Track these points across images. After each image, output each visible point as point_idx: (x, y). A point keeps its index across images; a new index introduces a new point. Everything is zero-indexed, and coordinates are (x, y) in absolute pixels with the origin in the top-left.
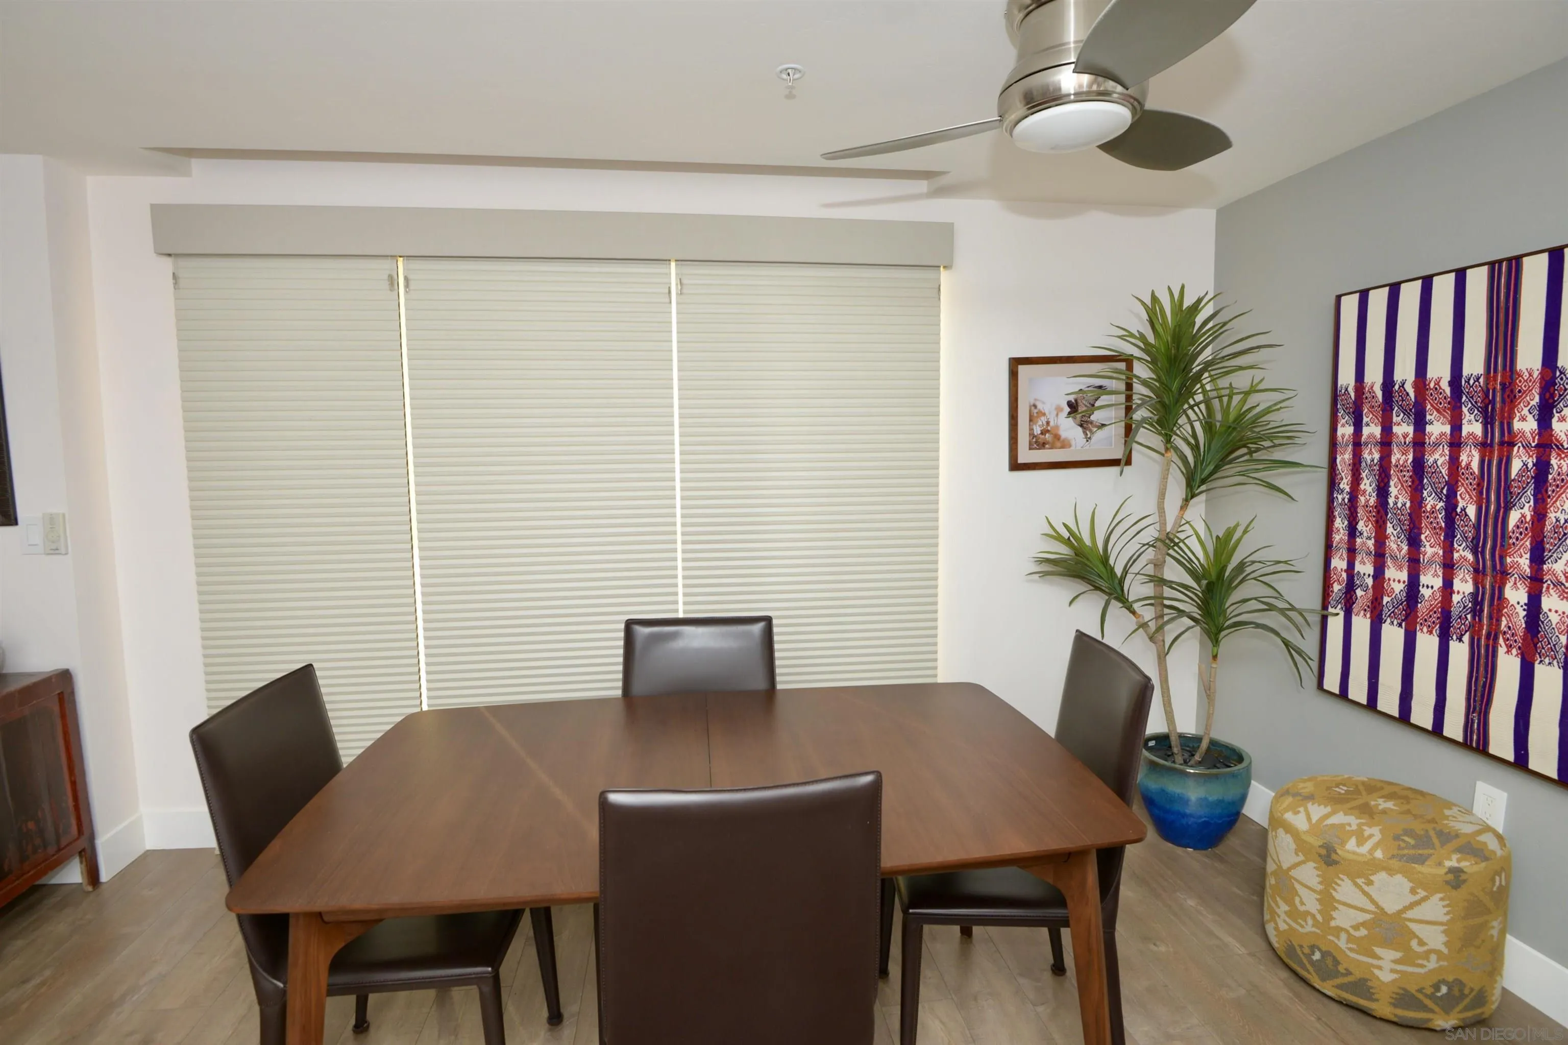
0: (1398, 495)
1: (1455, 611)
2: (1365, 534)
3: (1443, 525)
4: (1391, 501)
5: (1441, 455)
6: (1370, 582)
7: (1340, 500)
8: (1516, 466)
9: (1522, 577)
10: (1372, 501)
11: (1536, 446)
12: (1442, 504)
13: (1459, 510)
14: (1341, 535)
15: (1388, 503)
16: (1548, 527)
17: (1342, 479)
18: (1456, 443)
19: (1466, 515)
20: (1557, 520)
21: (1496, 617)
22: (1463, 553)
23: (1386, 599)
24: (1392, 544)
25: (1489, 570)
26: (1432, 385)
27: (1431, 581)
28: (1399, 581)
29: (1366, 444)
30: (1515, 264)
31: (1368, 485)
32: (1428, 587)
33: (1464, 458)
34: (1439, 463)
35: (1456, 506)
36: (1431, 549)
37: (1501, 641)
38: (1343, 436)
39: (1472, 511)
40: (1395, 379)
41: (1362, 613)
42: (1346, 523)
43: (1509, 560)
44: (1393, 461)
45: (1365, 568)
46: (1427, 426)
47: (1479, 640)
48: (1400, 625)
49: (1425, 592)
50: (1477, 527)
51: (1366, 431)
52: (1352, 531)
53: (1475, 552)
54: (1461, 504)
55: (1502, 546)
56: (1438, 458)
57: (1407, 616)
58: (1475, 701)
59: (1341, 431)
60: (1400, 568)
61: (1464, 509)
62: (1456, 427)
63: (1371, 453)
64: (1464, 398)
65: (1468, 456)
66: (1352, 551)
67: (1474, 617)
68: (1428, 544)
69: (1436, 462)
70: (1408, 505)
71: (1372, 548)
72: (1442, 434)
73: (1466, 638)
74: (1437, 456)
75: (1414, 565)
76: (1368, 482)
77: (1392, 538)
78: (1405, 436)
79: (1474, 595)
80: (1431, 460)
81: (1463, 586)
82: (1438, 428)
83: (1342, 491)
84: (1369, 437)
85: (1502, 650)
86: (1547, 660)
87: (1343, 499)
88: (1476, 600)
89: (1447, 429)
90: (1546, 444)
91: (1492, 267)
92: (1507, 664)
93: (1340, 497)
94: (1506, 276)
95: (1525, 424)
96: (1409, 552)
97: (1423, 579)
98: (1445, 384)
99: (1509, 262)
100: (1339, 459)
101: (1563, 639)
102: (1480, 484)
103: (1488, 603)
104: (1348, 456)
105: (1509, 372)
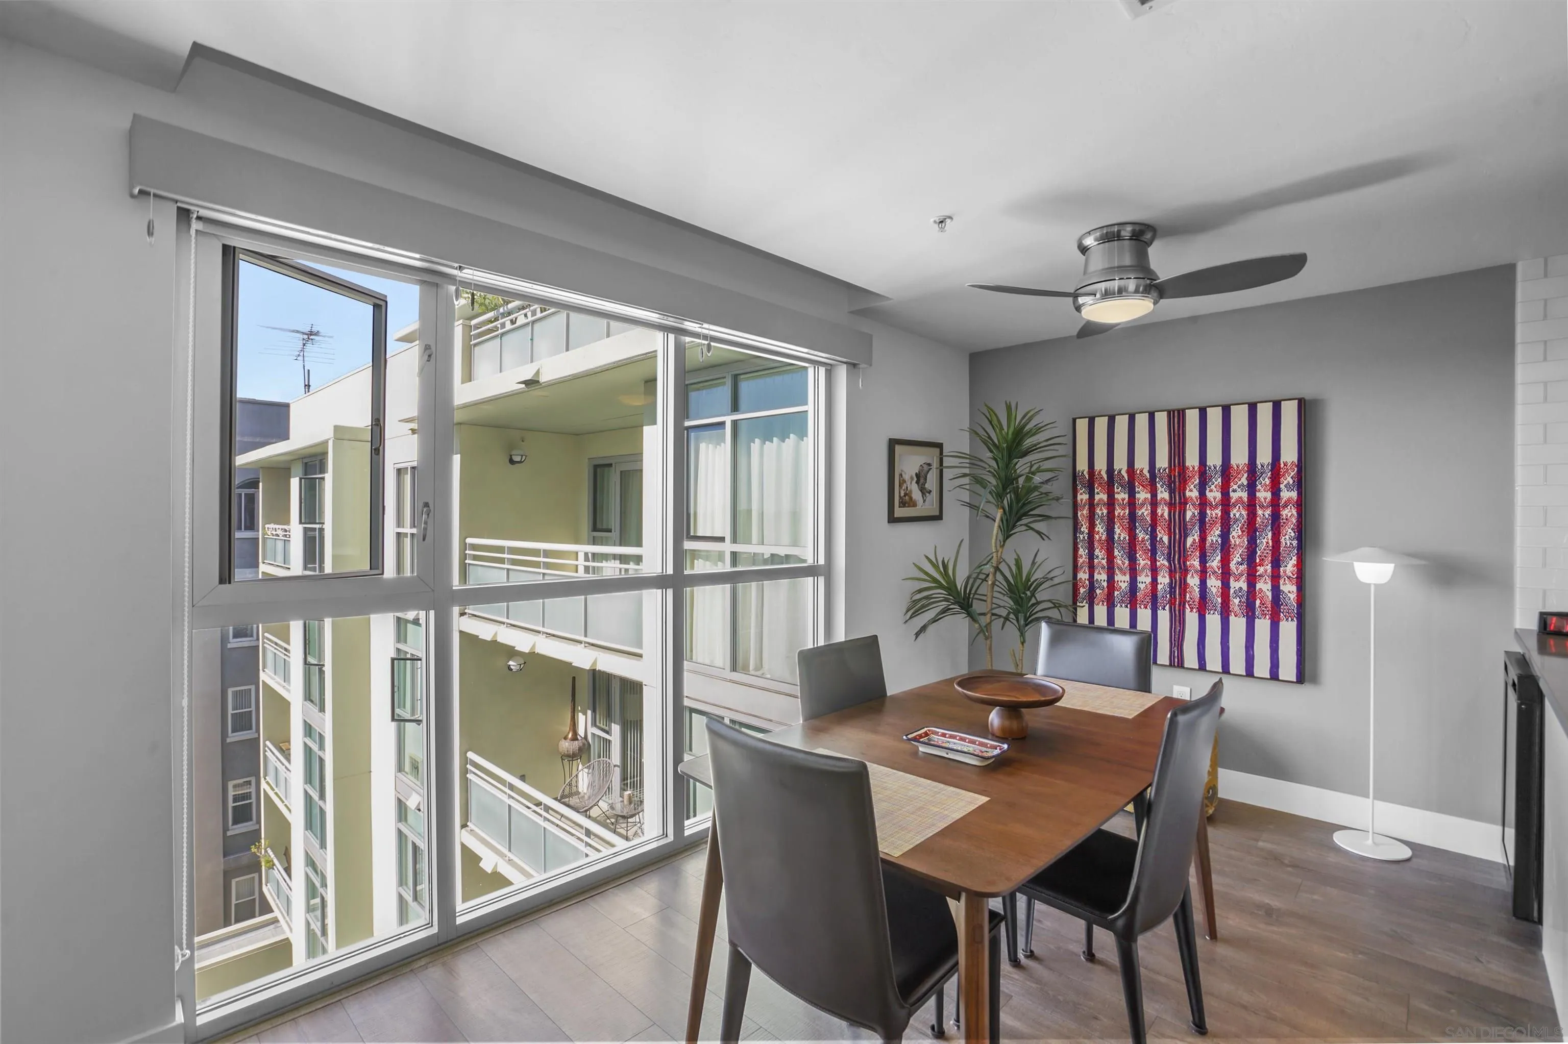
0: (1120, 533)
1: (1159, 594)
2: (1100, 557)
3: (1150, 548)
4: (1116, 537)
5: (1146, 510)
6: (1105, 584)
7: (1082, 538)
8: (1189, 515)
9: (1196, 572)
10: (1104, 537)
11: (1199, 504)
12: (1148, 536)
13: (1158, 539)
14: (1083, 559)
15: (1114, 538)
16: (1208, 545)
17: (1082, 525)
18: (1154, 503)
19: (1163, 541)
20: (1212, 541)
21: (1183, 594)
22: (1162, 562)
23: (1116, 593)
24: (1118, 561)
25: (1178, 570)
26: (1138, 472)
27: (1144, 580)
28: (1124, 582)
29: (1098, 505)
30: (1181, 413)
31: (1100, 528)
32: (1142, 583)
33: (1159, 511)
34: (1145, 514)
35: (1157, 537)
36: (1143, 561)
37: (1187, 606)
38: (1082, 500)
39: (1166, 539)
40: (1115, 468)
41: (1101, 603)
42: (1087, 551)
43: (1188, 563)
44: (1116, 514)
45: (1101, 577)
46: (1137, 494)
47: (1175, 608)
48: (1127, 607)
49: (1141, 586)
50: (1169, 548)
51: (1097, 497)
52: (1091, 556)
53: (1169, 561)
54: (1159, 536)
55: (1184, 556)
56: (1144, 512)
57: (1130, 601)
58: (1174, 640)
59: (1079, 497)
60: (1125, 574)
61: (1161, 538)
62: (1154, 495)
63: (1101, 509)
64: (1158, 479)
65: (1162, 510)
66: (1092, 568)
67: (1171, 596)
68: (1141, 559)
69: (1143, 514)
70: (1127, 538)
71: (1105, 564)
72: (1145, 499)
73: (1167, 607)
74: (1143, 510)
75: (1133, 572)
76: (1100, 527)
77: (1118, 557)
78: (1123, 500)
79: (1171, 584)
80: (1140, 513)
81: (1164, 580)
82: (1143, 495)
83: (1083, 533)
84: (1099, 500)
85: (1188, 610)
86: (1212, 612)
87: (1084, 537)
88: (1171, 586)
89: (1149, 496)
90: (1203, 503)
91: (1169, 412)
92: (1191, 618)
93: (1081, 537)
94: (1177, 417)
95: (1192, 493)
96: (1130, 565)
97: (1139, 579)
98: (1146, 472)
99: (1179, 411)
100: (1079, 514)
101: (1219, 600)
102: (1169, 525)
103: (1179, 587)
104: (1085, 512)
105: (1184, 467)
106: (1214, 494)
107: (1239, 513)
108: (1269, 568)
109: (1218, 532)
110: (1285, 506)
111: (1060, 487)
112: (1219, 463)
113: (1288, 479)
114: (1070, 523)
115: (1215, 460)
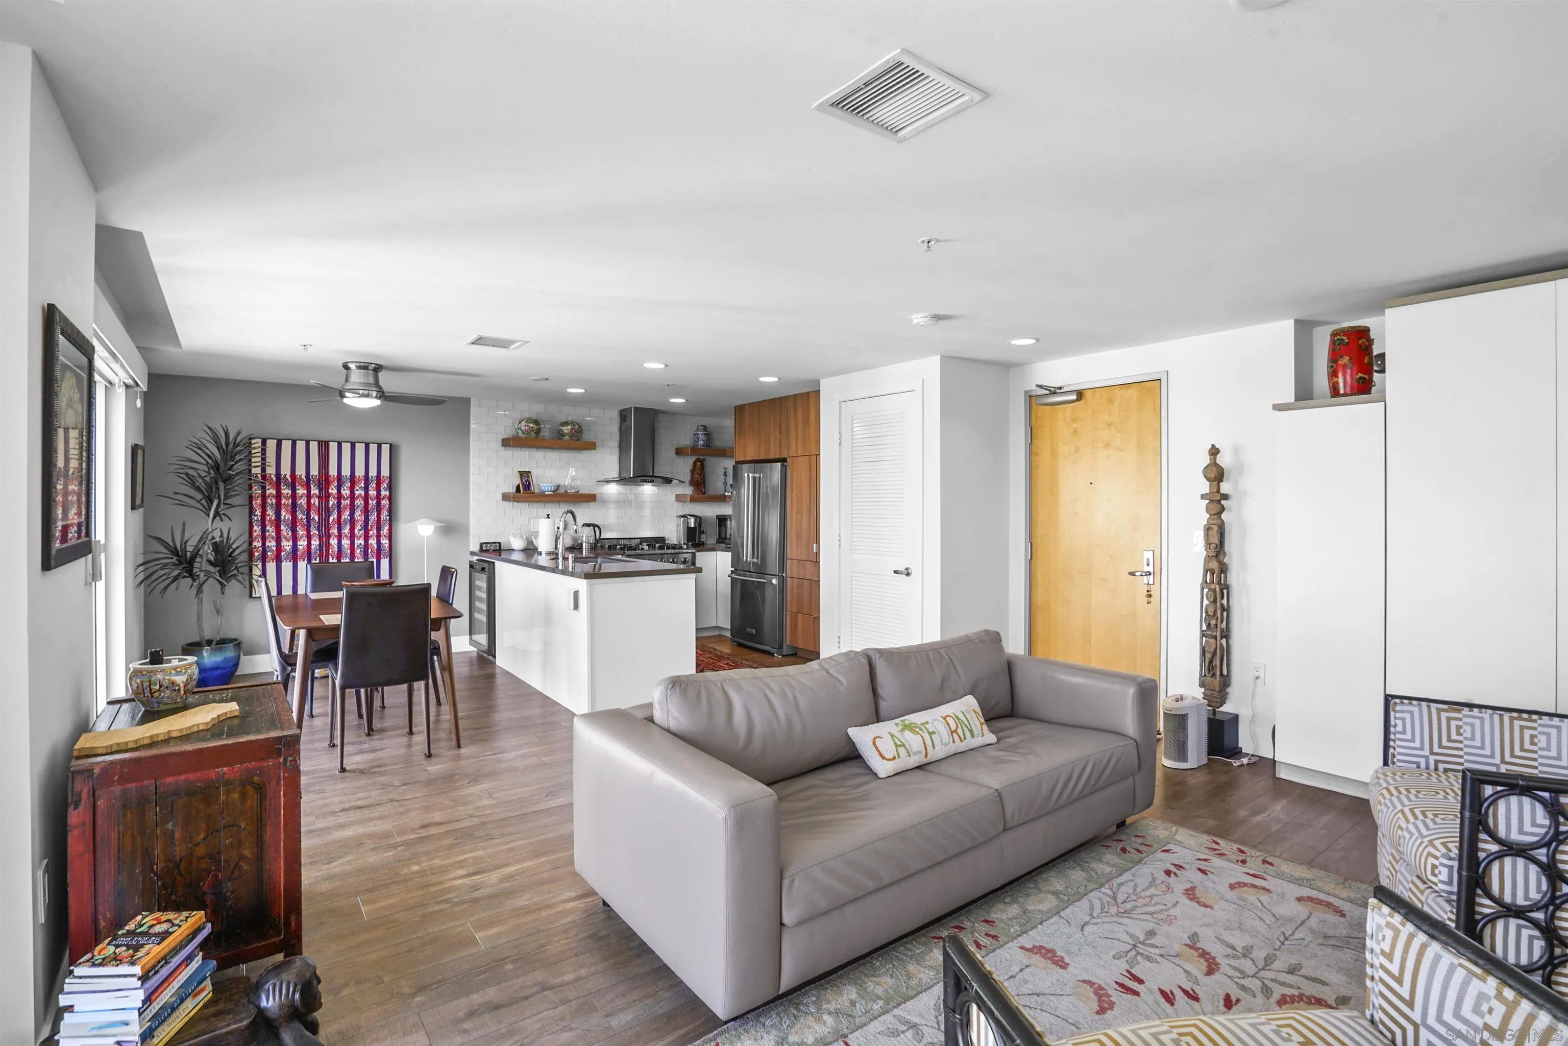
0: (285, 515)
1: (313, 551)
2: (270, 531)
3: (306, 523)
4: (282, 518)
6: (274, 549)
8: (331, 503)
9: (335, 536)
10: (273, 518)
11: (337, 497)
12: (305, 517)
14: (257, 533)
16: (342, 520)
17: (256, 510)
18: (309, 496)
20: (345, 518)
21: (328, 550)
22: (314, 531)
23: (283, 553)
26: (298, 477)
27: (302, 544)
28: (289, 546)
29: (269, 497)
30: (327, 444)
31: (271, 513)
33: (312, 501)
35: (310, 517)
36: (301, 532)
37: (330, 556)
38: (256, 494)
39: (316, 518)
40: (281, 473)
41: (271, 561)
42: (260, 527)
43: (330, 531)
44: (282, 503)
45: (271, 544)
46: (297, 491)
47: (323, 558)
48: (290, 561)
49: (300, 547)
50: (319, 523)
51: (268, 492)
52: (264, 530)
53: (319, 531)
54: (312, 516)
55: (328, 528)
56: (303, 502)
57: (293, 558)
59: (254, 492)
60: (289, 541)
61: (313, 518)
62: (309, 491)
63: (271, 500)
64: (311, 482)
65: (314, 500)
66: (264, 539)
67: (320, 552)
69: (301, 503)
70: (290, 518)
71: (274, 536)
72: (303, 494)
73: (318, 559)
74: (302, 500)
75: (295, 539)
76: (270, 511)
78: (287, 494)
79: (320, 545)
80: (299, 502)
81: (315, 543)
82: (301, 491)
83: (257, 515)
84: (270, 494)
85: (331, 559)
86: (345, 559)
87: (258, 518)
89: (305, 492)
90: (340, 497)
91: (319, 442)
93: (256, 518)
94: (324, 446)
95: (333, 491)
96: (292, 535)
97: (299, 543)
98: (303, 477)
99: (325, 442)
100: (254, 503)
101: (349, 551)
102: (319, 509)
103: (325, 546)
104: (259, 501)
105: (327, 475)
106: (346, 492)
107: (359, 502)
108: (375, 531)
109: (348, 513)
110: (383, 499)
112: (349, 474)
113: (384, 485)
114: (246, 509)
115: (346, 472)
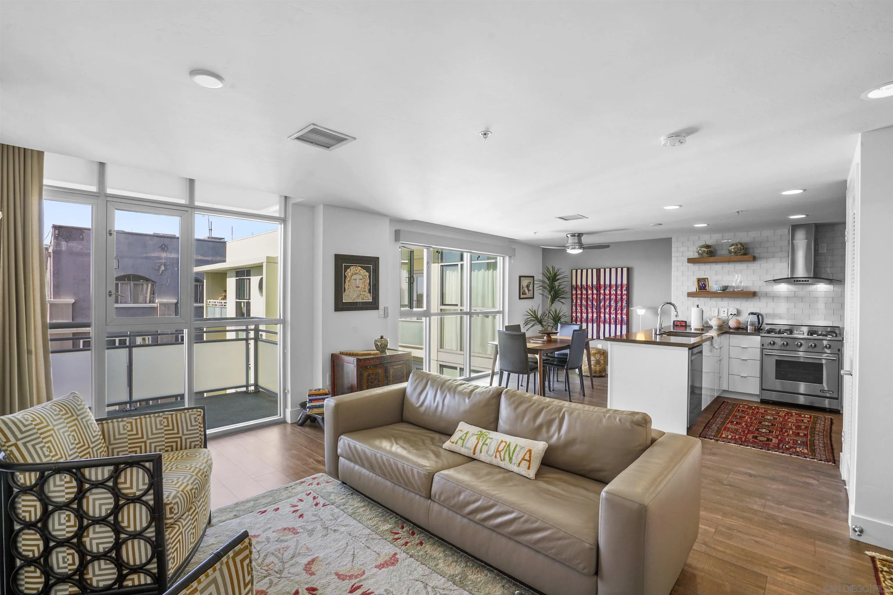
0: (584, 302)
1: (594, 319)
2: (579, 309)
3: (591, 306)
6: (580, 317)
7: (574, 304)
8: (601, 297)
9: (603, 313)
10: (580, 304)
12: (591, 303)
14: (574, 310)
18: (593, 294)
21: (600, 319)
22: (595, 310)
23: (583, 319)
26: (589, 285)
27: (590, 315)
28: (585, 316)
29: (578, 294)
30: (600, 270)
31: (579, 301)
33: (594, 296)
35: (593, 304)
36: (590, 310)
39: (595, 304)
40: (583, 284)
43: (601, 311)
44: (583, 297)
45: (579, 315)
46: (588, 292)
47: (598, 323)
49: (589, 317)
50: (596, 306)
51: (578, 292)
55: (600, 309)
56: (590, 296)
57: (586, 321)
60: (585, 314)
62: (593, 292)
64: (593, 288)
66: (576, 312)
67: (597, 320)
70: (586, 304)
75: (587, 313)
78: (585, 293)
81: (595, 315)
82: (590, 292)
86: (607, 323)
88: (597, 317)
90: (605, 294)
91: (597, 269)
92: (602, 325)
94: (598, 271)
95: (602, 292)
96: (586, 311)
97: (589, 315)
98: (591, 285)
101: (608, 320)
102: (597, 300)
103: (599, 317)
104: (575, 296)
105: (600, 284)
106: (607, 292)
107: (613, 297)
108: (620, 311)
110: (624, 295)
111: (568, 289)
112: (609, 284)
113: (624, 288)
114: (570, 299)
115: (607, 283)
